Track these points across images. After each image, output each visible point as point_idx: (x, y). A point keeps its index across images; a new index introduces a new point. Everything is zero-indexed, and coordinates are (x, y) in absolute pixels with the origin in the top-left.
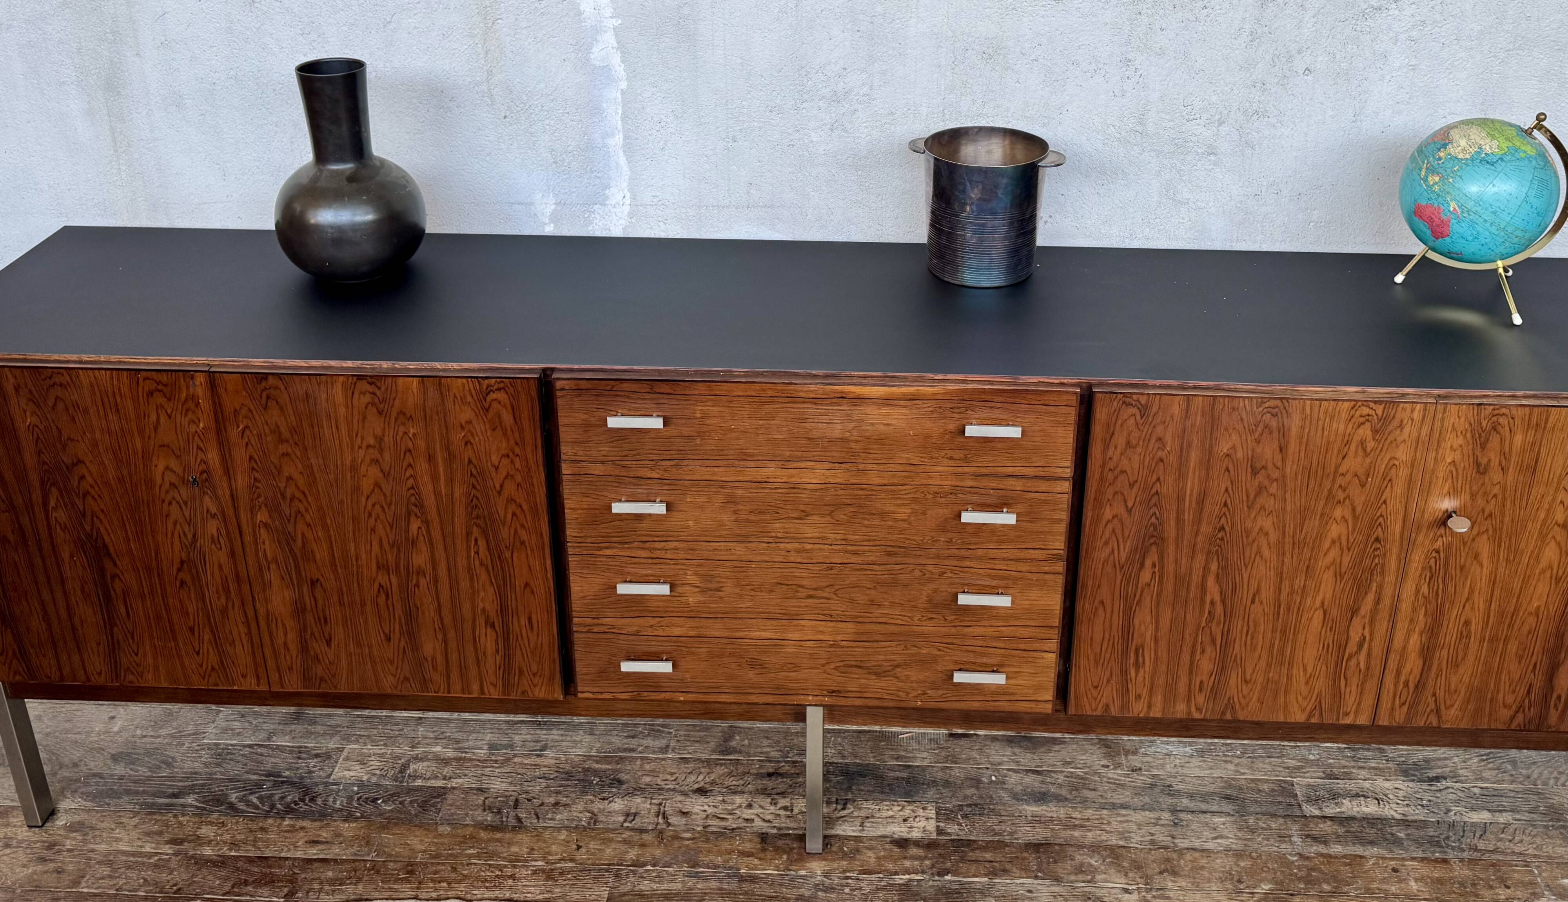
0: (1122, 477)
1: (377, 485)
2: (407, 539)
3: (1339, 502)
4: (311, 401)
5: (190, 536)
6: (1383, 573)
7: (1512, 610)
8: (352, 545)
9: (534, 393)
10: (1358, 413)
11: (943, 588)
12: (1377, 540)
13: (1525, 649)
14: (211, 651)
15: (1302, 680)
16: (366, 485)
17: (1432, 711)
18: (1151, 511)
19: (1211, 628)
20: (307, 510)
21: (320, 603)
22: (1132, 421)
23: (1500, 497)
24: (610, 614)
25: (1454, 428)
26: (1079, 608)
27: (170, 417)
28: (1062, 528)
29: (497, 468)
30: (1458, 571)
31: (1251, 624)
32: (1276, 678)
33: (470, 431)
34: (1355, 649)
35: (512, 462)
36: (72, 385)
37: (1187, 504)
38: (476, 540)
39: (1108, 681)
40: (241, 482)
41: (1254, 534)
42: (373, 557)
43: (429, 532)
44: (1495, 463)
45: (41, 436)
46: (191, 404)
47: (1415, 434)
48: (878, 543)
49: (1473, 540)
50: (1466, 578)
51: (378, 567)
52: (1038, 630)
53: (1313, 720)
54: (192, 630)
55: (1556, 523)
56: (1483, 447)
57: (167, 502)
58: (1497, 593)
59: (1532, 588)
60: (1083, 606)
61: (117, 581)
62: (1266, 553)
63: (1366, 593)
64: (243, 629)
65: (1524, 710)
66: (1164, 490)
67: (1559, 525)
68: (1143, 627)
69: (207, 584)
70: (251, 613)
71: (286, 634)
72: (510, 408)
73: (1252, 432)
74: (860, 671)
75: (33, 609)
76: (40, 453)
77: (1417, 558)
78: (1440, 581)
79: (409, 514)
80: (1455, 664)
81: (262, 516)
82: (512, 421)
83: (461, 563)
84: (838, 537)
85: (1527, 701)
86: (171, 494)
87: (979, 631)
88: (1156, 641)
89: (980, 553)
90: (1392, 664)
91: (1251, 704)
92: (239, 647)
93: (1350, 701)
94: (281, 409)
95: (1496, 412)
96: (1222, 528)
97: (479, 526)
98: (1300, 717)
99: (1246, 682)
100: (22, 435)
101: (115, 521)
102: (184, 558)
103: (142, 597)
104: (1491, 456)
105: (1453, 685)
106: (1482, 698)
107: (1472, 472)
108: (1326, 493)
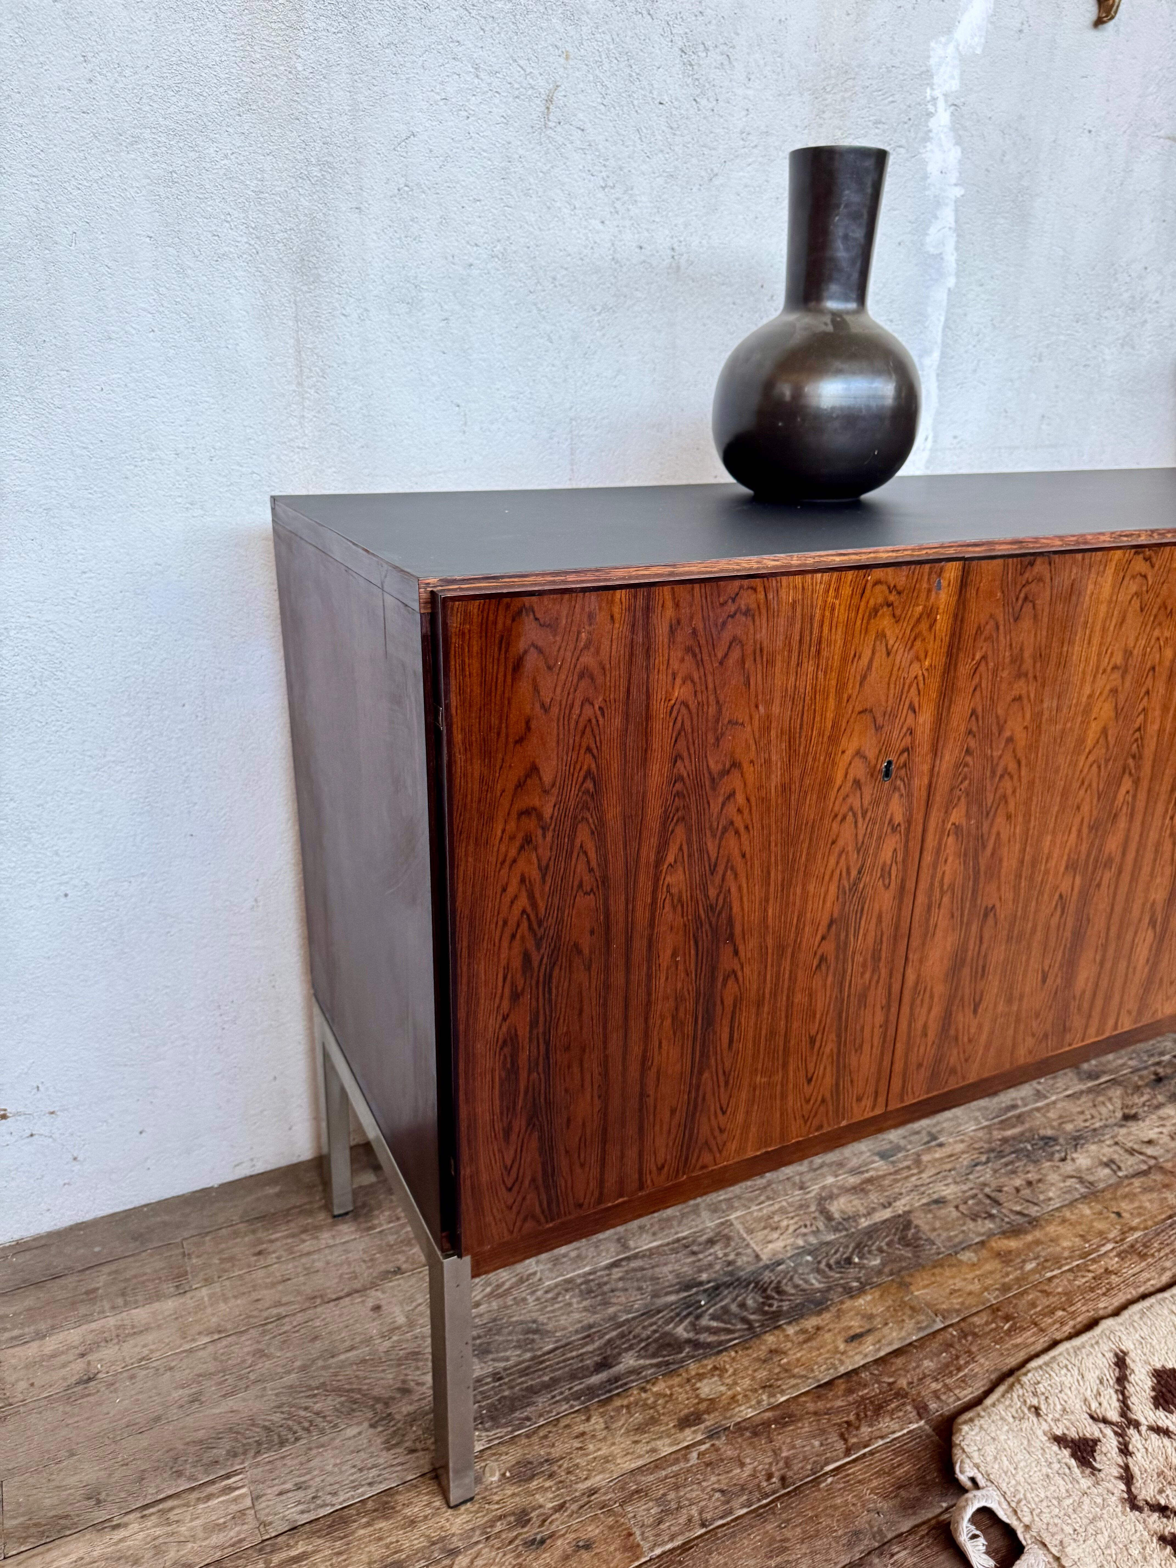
5: (854, 873)
14: (828, 1070)
20: (1014, 792)
21: (985, 945)
27: (888, 654)
36: (764, 611)
40: (948, 759)
42: (1067, 850)
43: (1134, 796)
45: (687, 725)
46: (924, 626)
51: (1067, 867)
54: (812, 1040)
57: (839, 818)
61: (731, 982)
64: (879, 1019)
69: (854, 953)
70: (896, 987)
71: (930, 1009)
76: (675, 760)
79: (1124, 772)
81: (957, 815)
86: (849, 801)
92: (866, 1053)
94: (1036, 617)
100: (657, 726)
101: (757, 871)
102: (835, 915)
103: (759, 1004)
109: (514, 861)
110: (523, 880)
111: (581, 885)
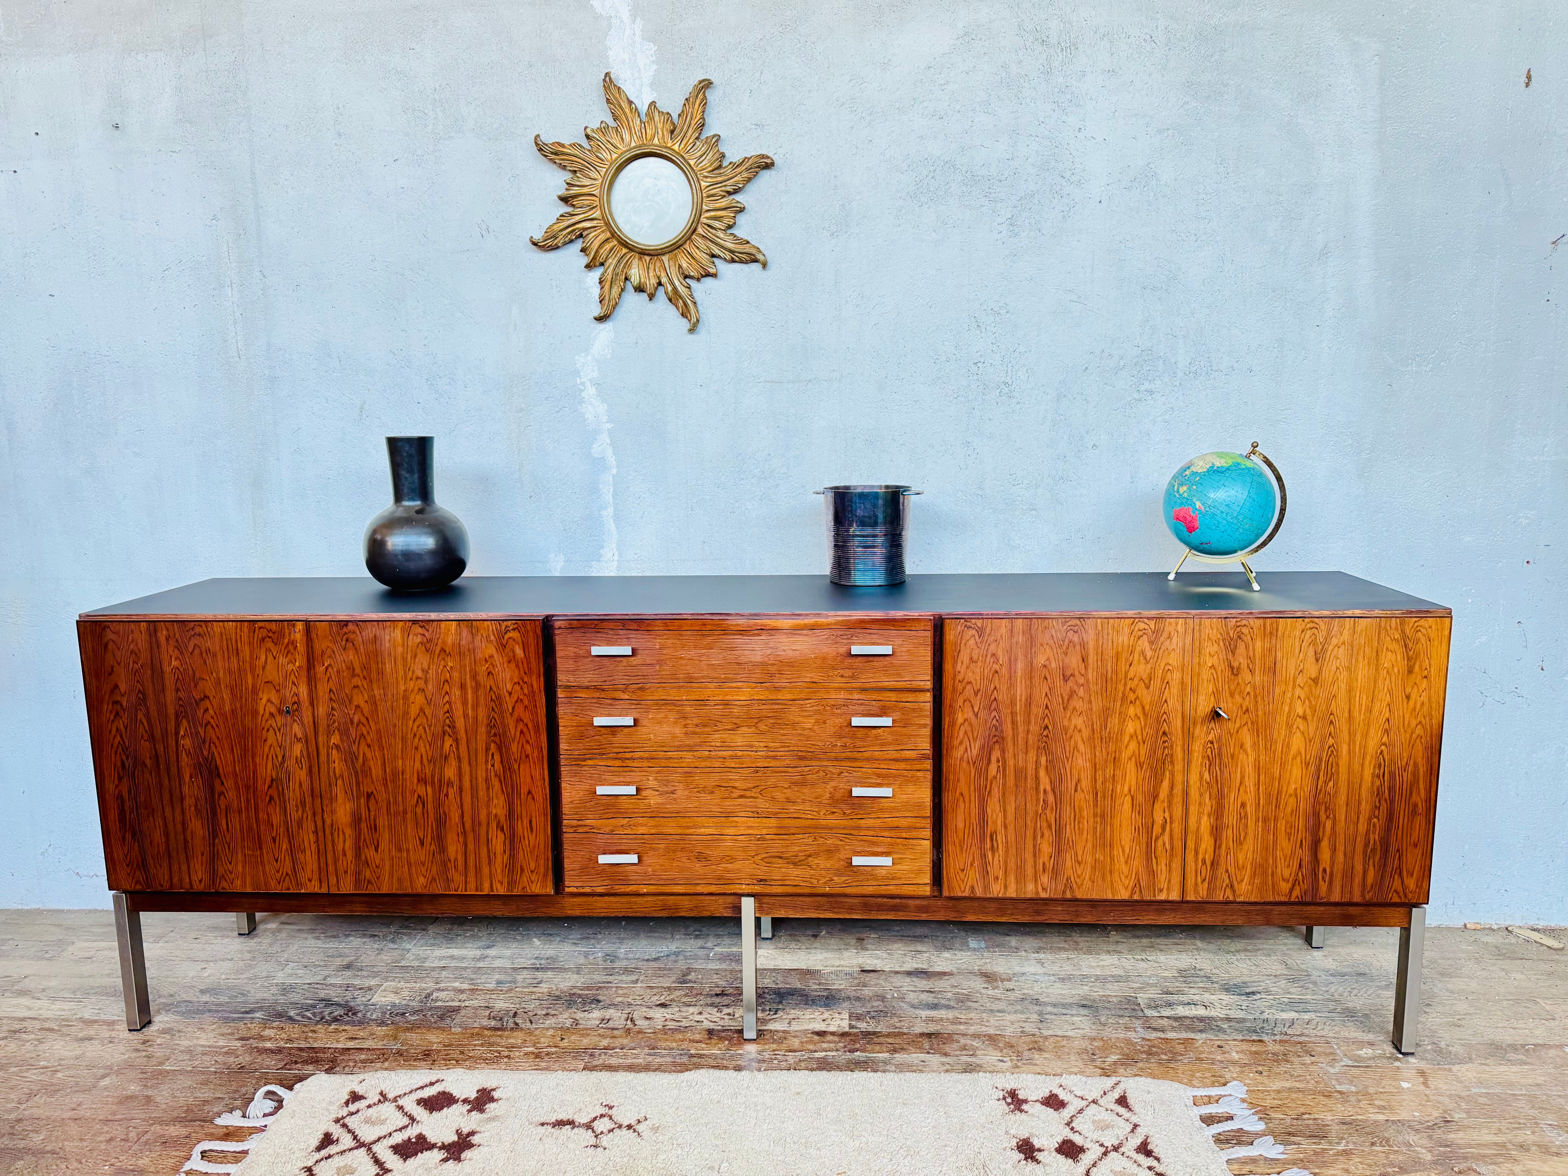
0: (968, 687)
1: (422, 710)
2: (441, 756)
3: (1131, 702)
4: (378, 643)
5: (280, 758)
6: (1172, 762)
7: (1276, 792)
8: (400, 761)
9: (539, 632)
10: (1136, 628)
11: (842, 785)
12: (1164, 733)
13: (1291, 829)
14: (287, 858)
15: (1122, 860)
16: (414, 711)
17: (1227, 886)
18: (992, 715)
19: (1046, 814)
20: (368, 733)
21: (372, 814)
22: (972, 642)
23: (1252, 694)
24: (591, 816)
25: (1209, 639)
26: (945, 800)
27: (275, 658)
28: (927, 731)
29: (510, 694)
30: (1230, 758)
31: (1077, 811)
32: (1102, 858)
33: (492, 664)
34: (1160, 831)
35: (522, 688)
36: (207, 635)
37: (1018, 708)
38: (493, 755)
39: (972, 865)
40: (322, 711)
41: (1071, 731)
42: (415, 771)
43: (458, 749)
44: (1244, 666)
45: (180, 677)
46: (291, 647)
47: (1181, 644)
48: (792, 749)
49: (1237, 732)
50: (1237, 766)
51: (418, 780)
52: (914, 820)
53: (1136, 897)
54: (274, 840)
55: (1298, 716)
56: (1233, 653)
57: (266, 729)
58: (1262, 778)
59: (1288, 772)
60: (948, 798)
61: (222, 798)
62: (1081, 747)
63: (1162, 781)
64: (312, 838)
65: (1299, 884)
66: (1000, 698)
67: (1300, 717)
68: (994, 816)
69: (289, 799)
70: (320, 824)
71: (345, 843)
72: (521, 645)
73: (1061, 646)
74: (780, 861)
75: (157, 824)
76: (177, 690)
77: (1197, 747)
78: (1217, 768)
79: (444, 733)
80: (1239, 842)
81: (335, 739)
82: (523, 655)
83: (481, 774)
84: (762, 744)
85: (1300, 874)
86: (269, 722)
87: (870, 822)
88: (1006, 827)
89: (866, 755)
90: (1191, 844)
91: (1085, 883)
92: (308, 852)
93: (1162, 878)
94: (356, 649)
95: (1238, 624)
96: (1046, 727)
97: (495, 743)
98: (1124, 895)
99: (1079, 863)
100: (167, 676)
101: (226, 746)
102: (274, 777)
103: (240, 811)
104: (1241, 660)
105: (1240, 862)
106: (1265, 873)
107: (1228, 673)
108: (1120, 695)
109: (113, 721)
110: (117, 729)
111: (142, 736)
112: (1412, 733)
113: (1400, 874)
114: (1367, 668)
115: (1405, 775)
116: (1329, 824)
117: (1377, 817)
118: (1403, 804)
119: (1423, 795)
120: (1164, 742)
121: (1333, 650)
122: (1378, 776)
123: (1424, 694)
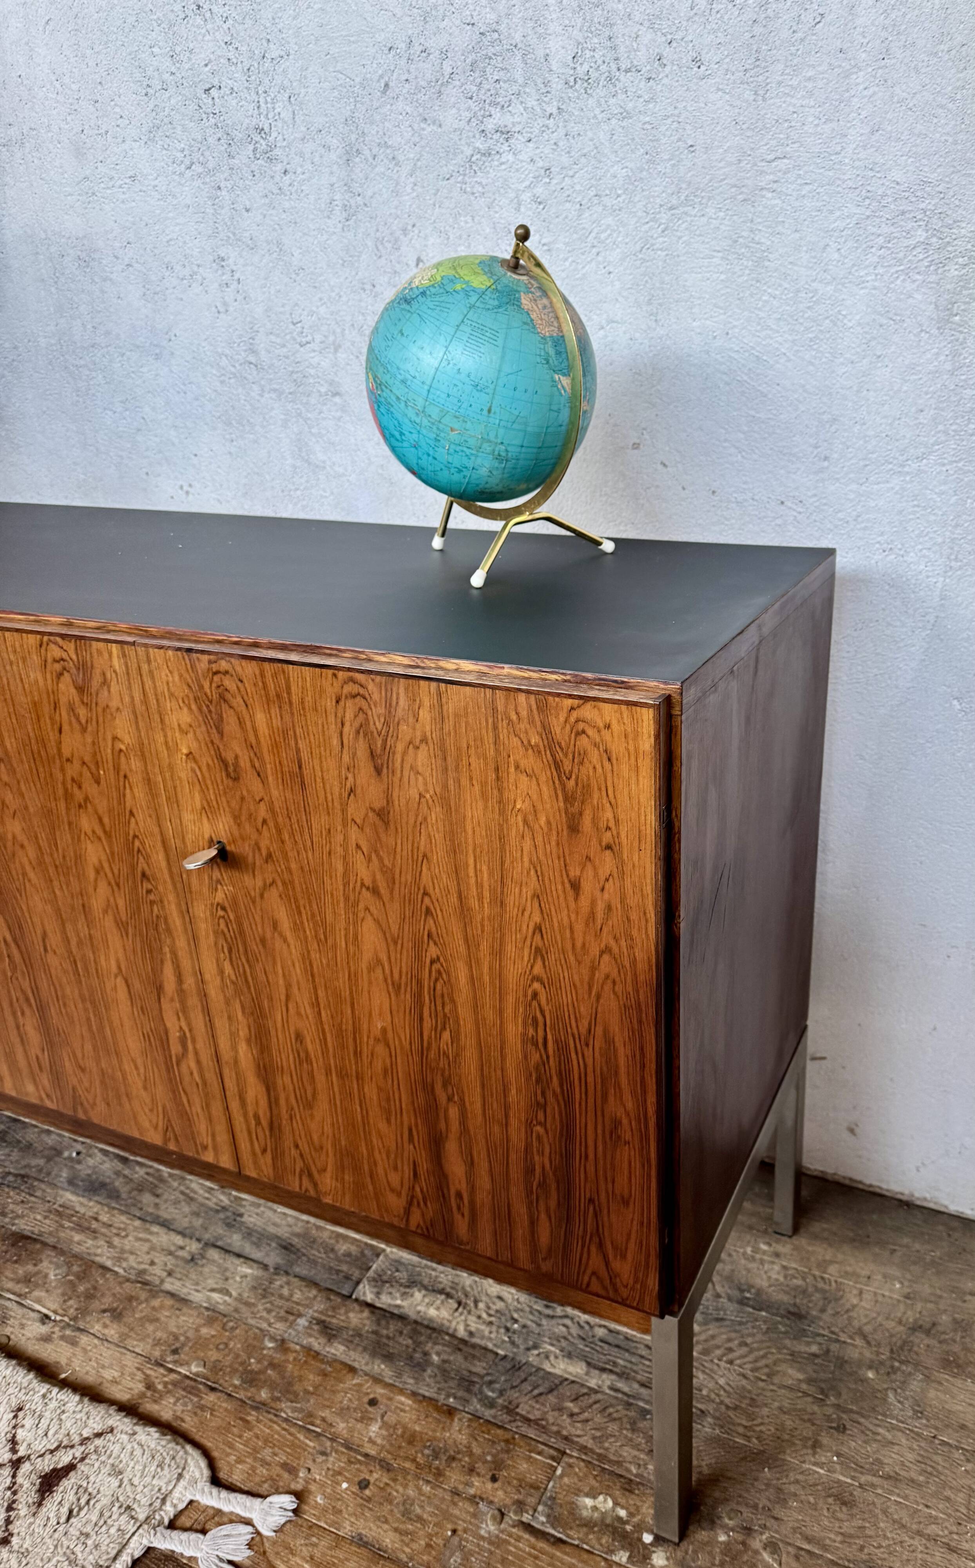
3: (80, 805)
6: (169, 930)
7: (350, 1028)
10: (50, 656)
12: (145, 875)
13: (388, 1100)
15: (139, 1083)
17: (302, 1171)
19: (17, 979)
23: (271, 824)
25: (172, 695)
30: (260, 947)
31: (56, 985)
32: (110, 1070)
34: (180, 1049)
41: (10, 844)
44: (245, 761)
49: (262, 896)
50: (274, 963)
53: (172, 1148)
55: (363, 885)
56: (220, 731)
58: (321, 993)
59: (365, 993)
62: (32, 875)
63: (162, 961)
65: (418, 1203)
67: (368, 889)
77: (203, 915)
78: (244, 960)
80: (306, 1102)
85: (418, 1189)
90: (231, 1085)
91: (98, 1103)
93: (202, 1129)
98: (155, 1140)
99: (83, 1070)
104: (235, 749)
105: (315, 1137)
106: (357, 1169)
107: (220, 775)
108: (60, 792)
112: (593, 969)
113: (601, 1245)
114: (480, 804)
115: (588, 1053)
116: (454, 1112)
117: (544, 1125)
118: (591, 1115)
119: (630, 1105)
120: (149, 892)
121: (405, 753)
122: (536, 1045)
123: (609, 886)
